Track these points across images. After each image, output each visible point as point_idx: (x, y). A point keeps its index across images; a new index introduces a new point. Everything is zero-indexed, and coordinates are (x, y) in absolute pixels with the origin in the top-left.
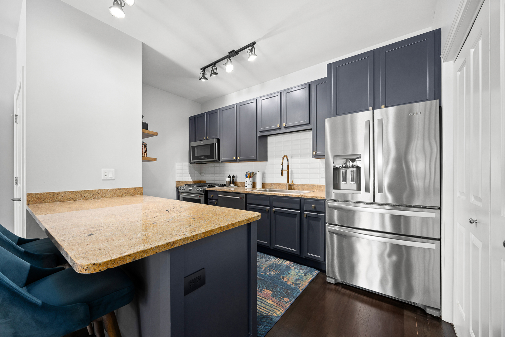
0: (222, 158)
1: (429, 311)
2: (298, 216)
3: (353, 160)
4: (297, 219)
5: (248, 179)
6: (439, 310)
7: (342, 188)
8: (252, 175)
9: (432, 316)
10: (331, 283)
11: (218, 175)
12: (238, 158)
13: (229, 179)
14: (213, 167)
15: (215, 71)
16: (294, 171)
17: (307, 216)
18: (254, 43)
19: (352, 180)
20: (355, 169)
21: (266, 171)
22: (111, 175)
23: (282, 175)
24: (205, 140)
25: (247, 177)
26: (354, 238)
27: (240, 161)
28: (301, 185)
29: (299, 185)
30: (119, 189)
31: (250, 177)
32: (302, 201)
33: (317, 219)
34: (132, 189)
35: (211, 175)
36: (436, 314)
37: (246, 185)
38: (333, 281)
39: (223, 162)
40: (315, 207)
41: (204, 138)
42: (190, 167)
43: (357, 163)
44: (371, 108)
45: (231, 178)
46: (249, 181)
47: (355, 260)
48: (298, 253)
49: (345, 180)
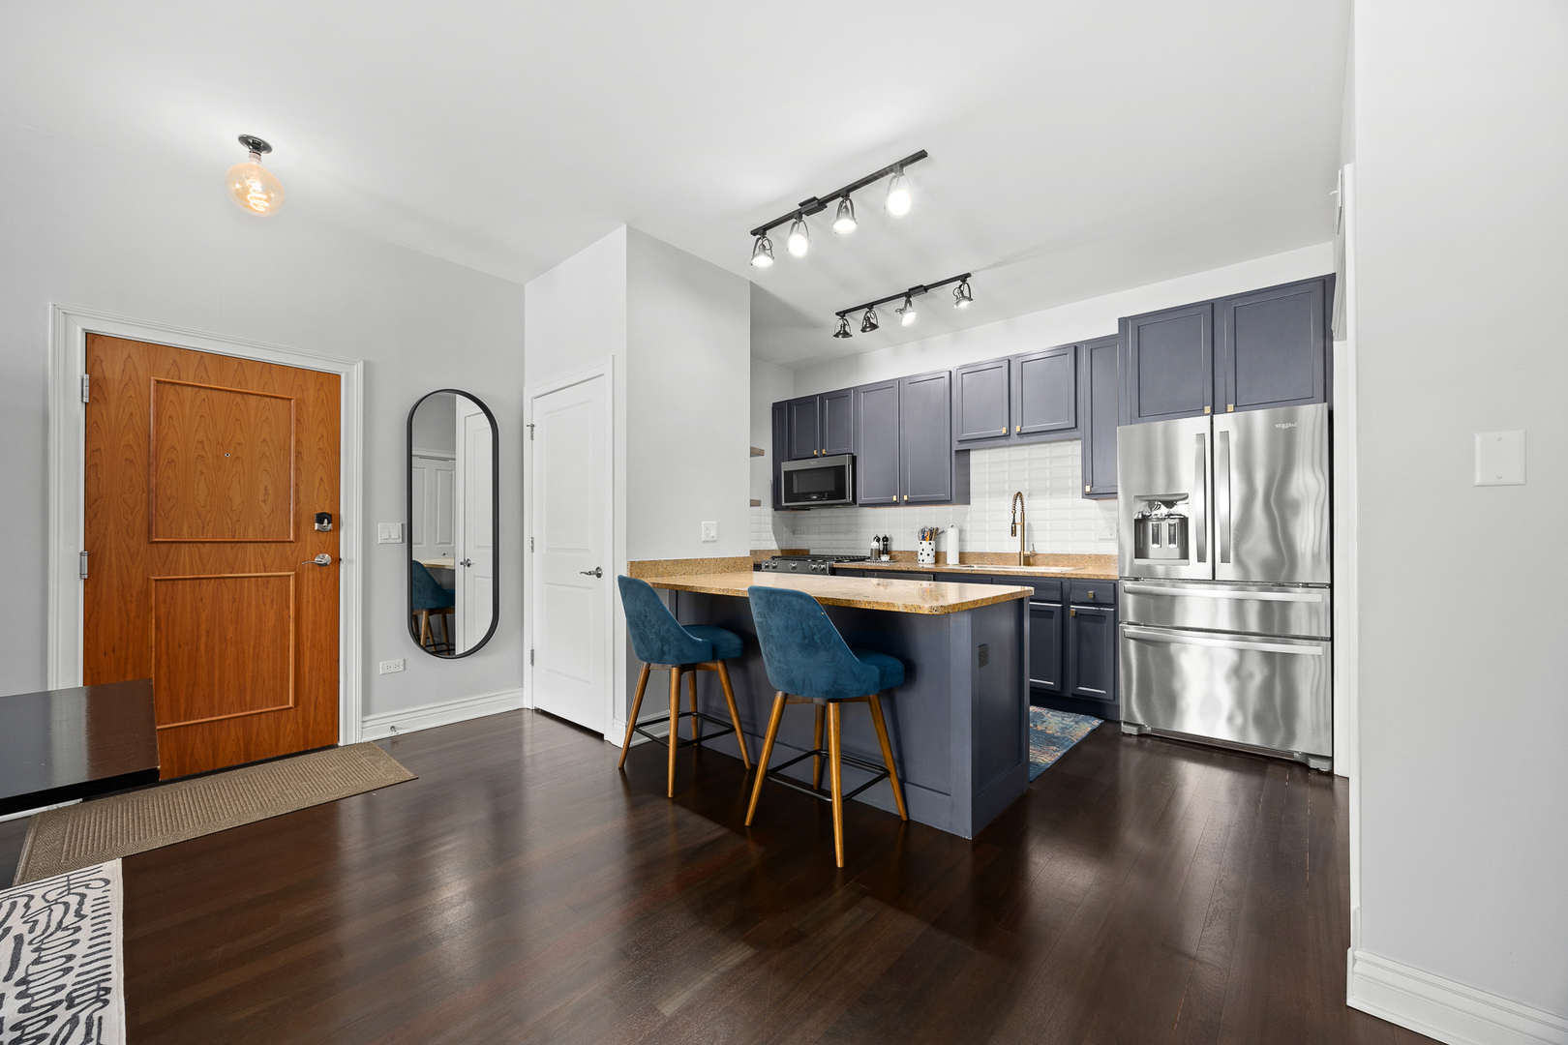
0: (861, 498)
1: (1313, 763)
2: (1057, 616)
3: (1170, 504)
4: (1055, 622)
5: (925, 543)
6: (1331, 759)
7: (1151, 555)
8: (933, 534)
9: (1318, 770)
10: (1130, 735)
11: (841, 536)
12: (906, 498)
13: (877, 544)
14: (827, 517)
15: (873, 321)
16: (1035, 525)
17: (1078, 614)
18: (968, 275)
19: (1172, 540)
20: (1177, 521)
21: (967, 527)
22: (713, 534)
23: (1014, 533)
24: (816, 457)
25: (924, 538)
26: (1173, 648)
27: (908, 503)
28: (1051, 555)
29: (1047, 556)
30: (724, 559)
31: (931, 540)
32: (1066, 585)
33: (1098, 618)
34: (739, 558)
35: (822, 537)
36: (1324, 766)
37: (920, 557)
38: (1134, 731)
39: (862, 505)
40: (1094, 595)
41: (815, 452)
42: (774, 517)
43: (1180, 509)
44: (1208, 409)
45: (881, 542)
46: (926, 548)
47: (1177, 685)
48: (1058, 689)
49: (1156, 540)
